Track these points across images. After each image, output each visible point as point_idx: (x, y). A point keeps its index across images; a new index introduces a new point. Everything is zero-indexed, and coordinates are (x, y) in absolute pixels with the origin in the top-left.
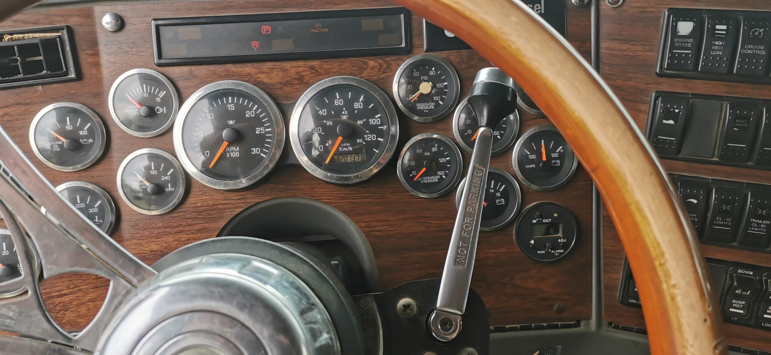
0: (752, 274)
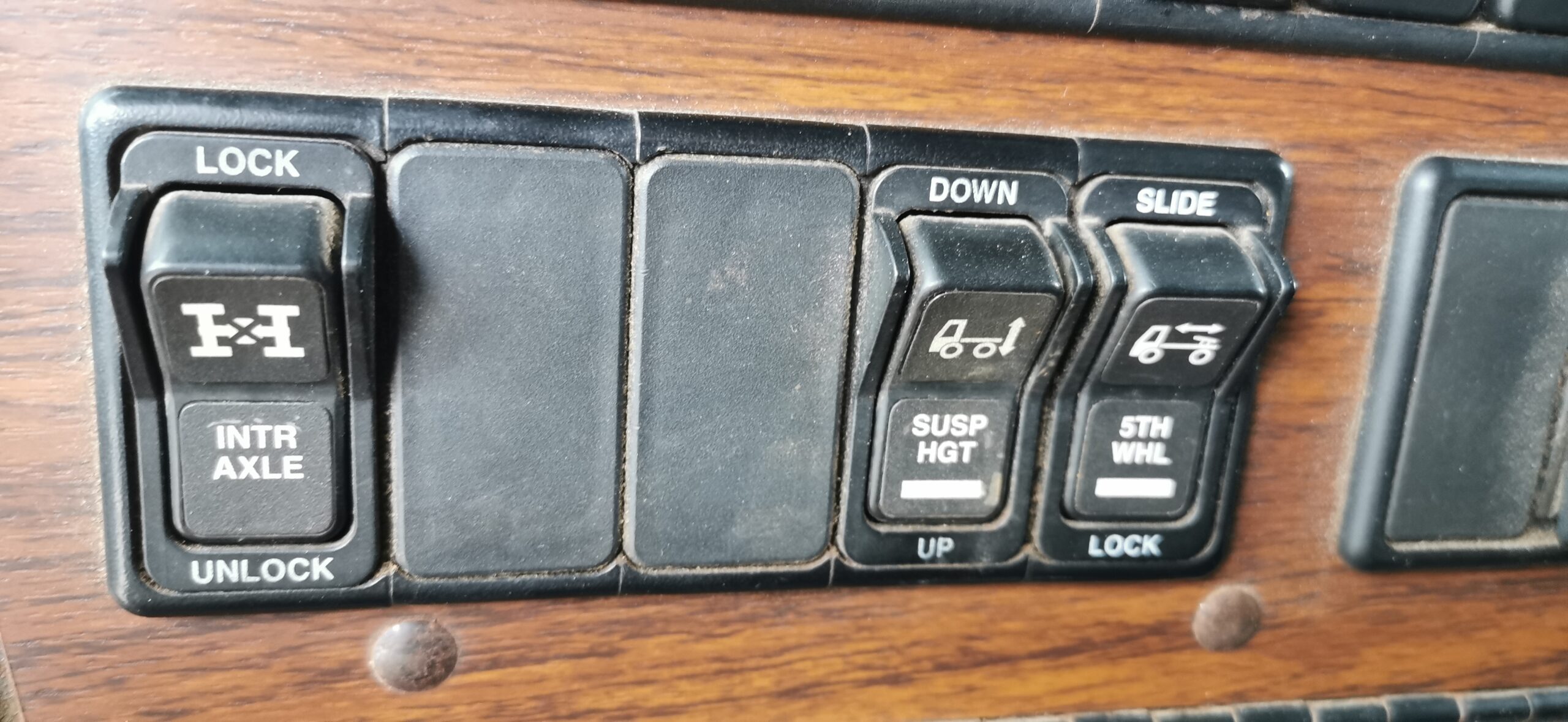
0: (1012, 200)
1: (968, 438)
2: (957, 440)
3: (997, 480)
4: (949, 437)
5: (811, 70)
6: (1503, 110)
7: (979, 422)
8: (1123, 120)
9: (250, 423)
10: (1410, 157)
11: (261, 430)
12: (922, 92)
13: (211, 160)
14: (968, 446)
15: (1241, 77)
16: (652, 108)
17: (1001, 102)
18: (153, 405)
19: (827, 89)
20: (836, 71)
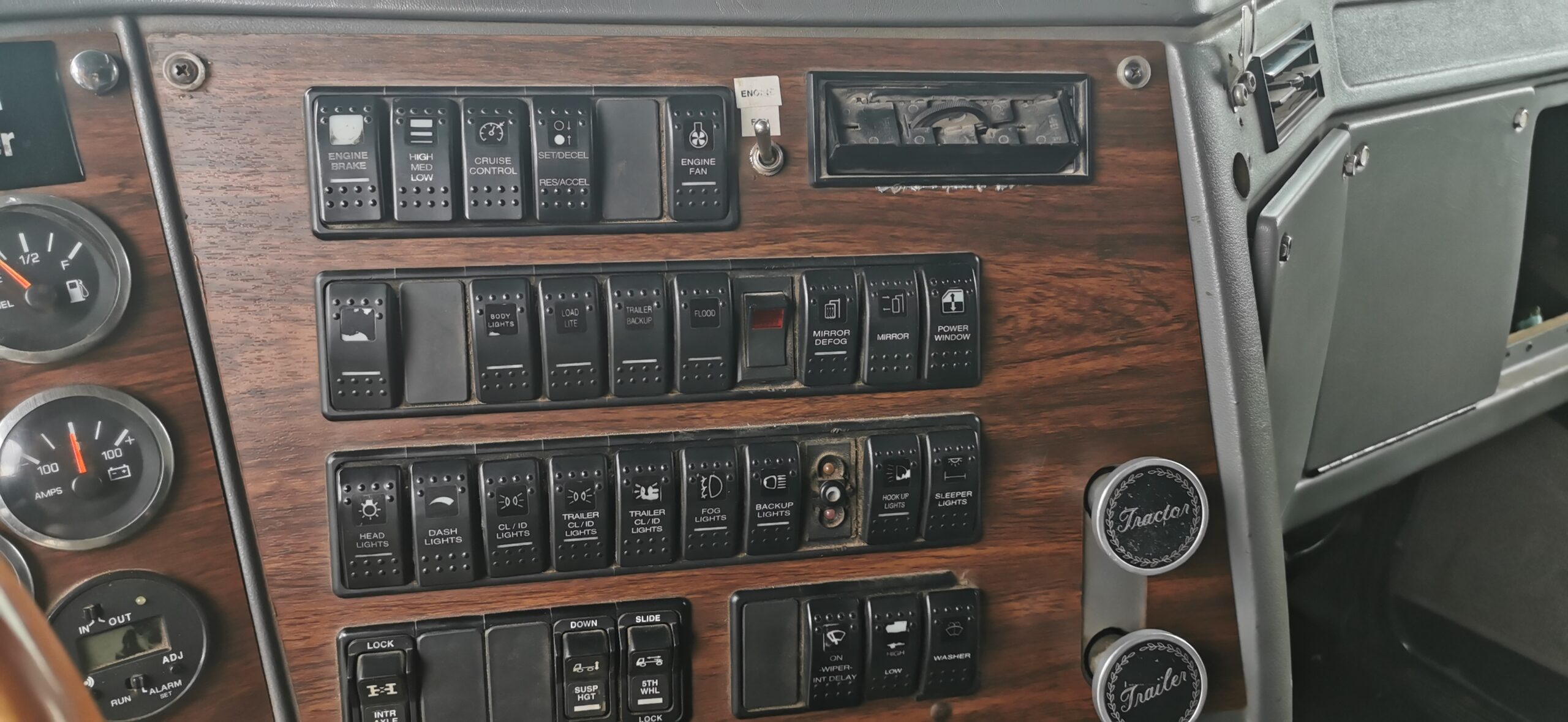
0: (596, 624)
1: (592, 692)
2: (590, 693)
3: (604, 704)
4: (586, 692)
5: (534, 596)
6: (760, 573)
7: (595, 687)
8: (632, 595)
9: (383, 710)
10: (730, 592)
11: (386, 712)
12: (568, 596)
13: (371, 645)
14: (593, 694)
15: (668, 578)
16: (488, 612)
17: (592, 595)
18: (357, 710)
19: (540, 599)
20: (542, 595)
